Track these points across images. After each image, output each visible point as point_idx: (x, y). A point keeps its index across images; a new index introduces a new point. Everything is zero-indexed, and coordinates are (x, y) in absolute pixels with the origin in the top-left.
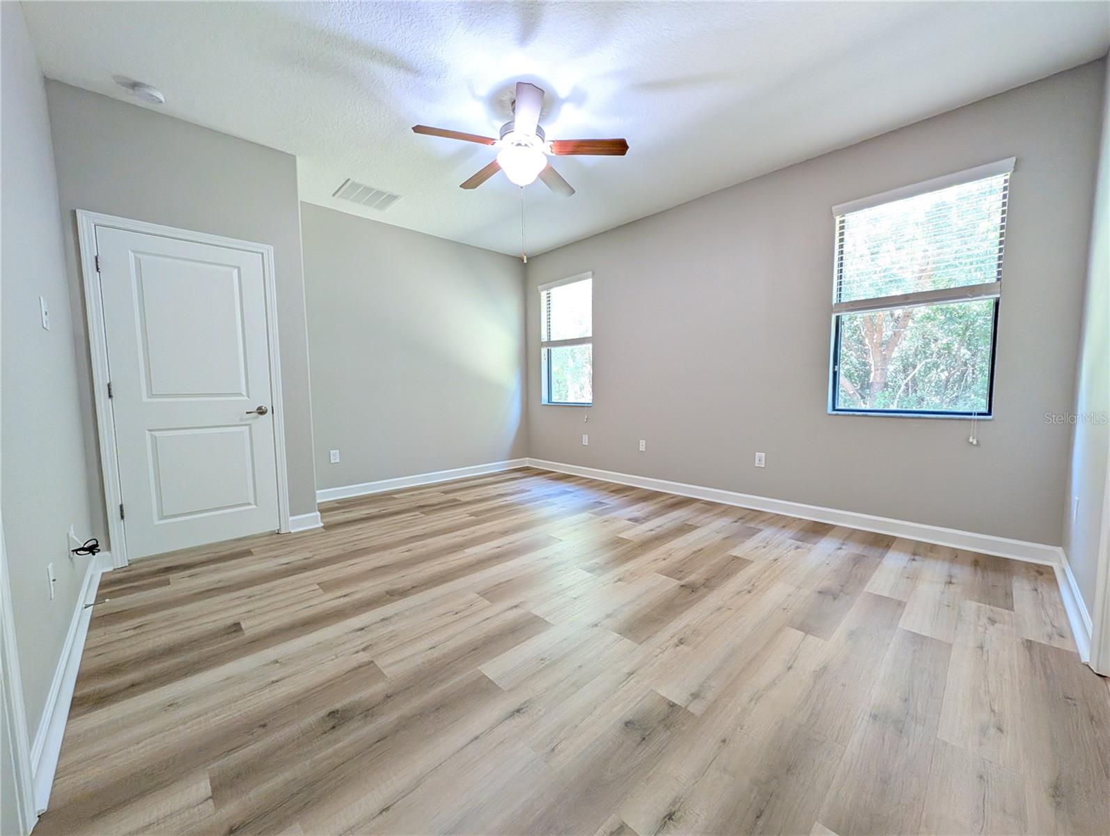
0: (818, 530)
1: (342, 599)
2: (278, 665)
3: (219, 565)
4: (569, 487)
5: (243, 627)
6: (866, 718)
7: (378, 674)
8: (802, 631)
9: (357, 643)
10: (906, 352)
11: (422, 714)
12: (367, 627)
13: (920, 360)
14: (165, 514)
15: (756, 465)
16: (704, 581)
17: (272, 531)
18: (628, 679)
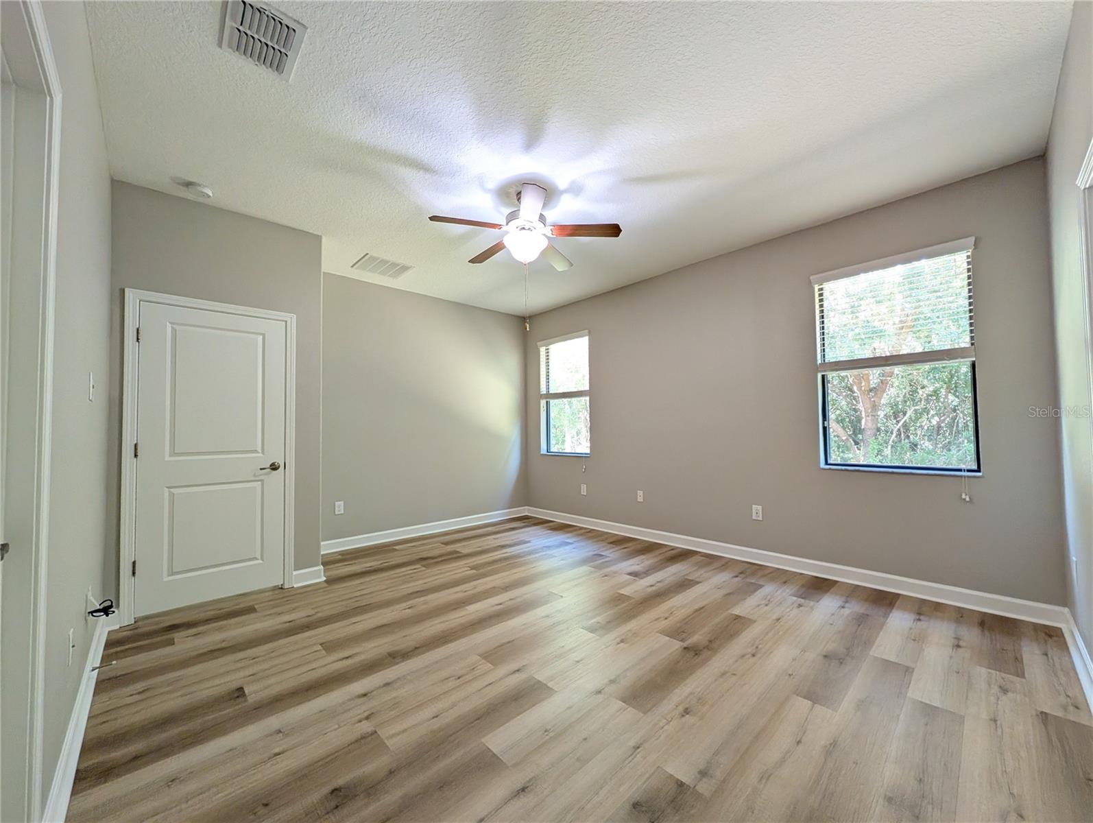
0: (818, 586)
1: (344, 661)
2: (281, 735)
3: (221, 623)
4: (568, 538)
5: (246, 692)
6: (881, 801)
7: (382, 747)
8: (811, 700)
9: (359, 712)
10: (895, 399)
11: (425, 793)
12: (369, 693)
13: (909, 407)
14: (174, 571)
15: (754, 518)
16: (707, 643)
17: (275, 586)
18: (634, 754)
